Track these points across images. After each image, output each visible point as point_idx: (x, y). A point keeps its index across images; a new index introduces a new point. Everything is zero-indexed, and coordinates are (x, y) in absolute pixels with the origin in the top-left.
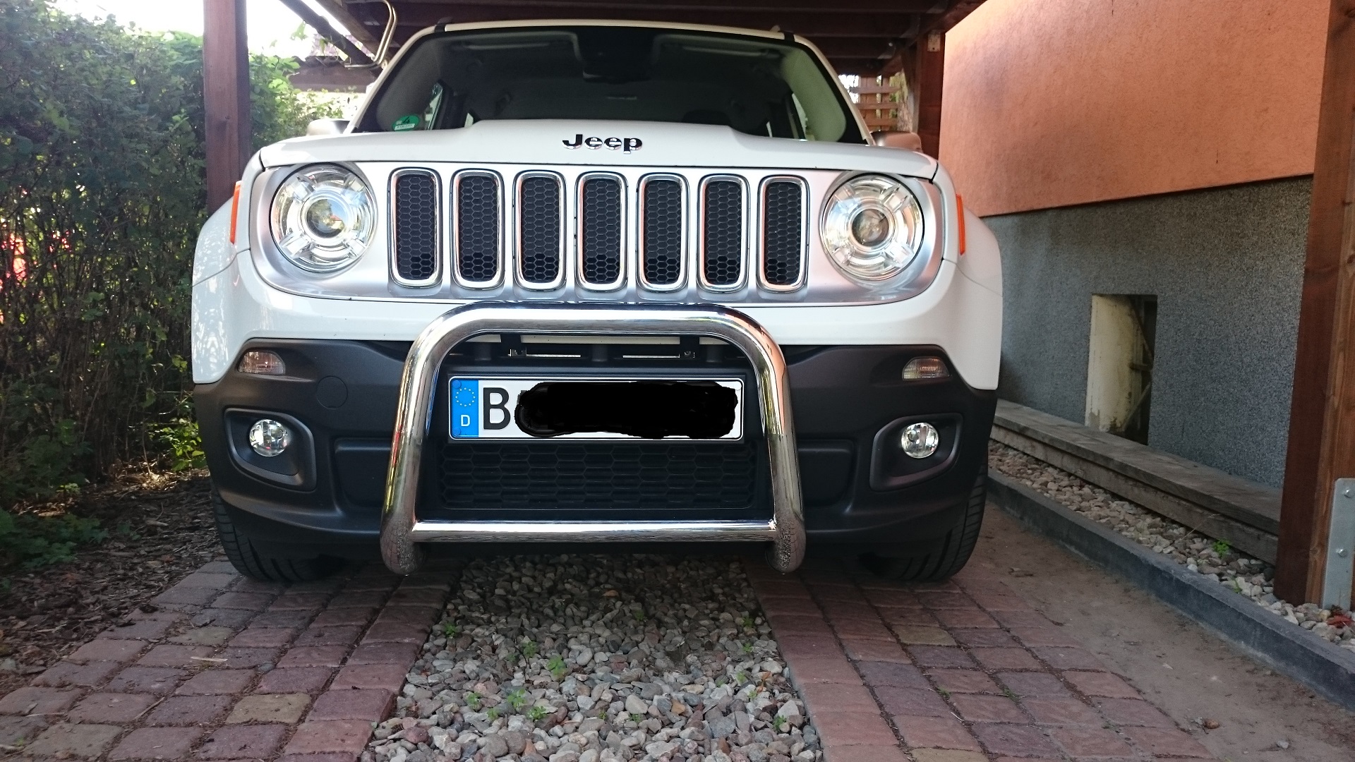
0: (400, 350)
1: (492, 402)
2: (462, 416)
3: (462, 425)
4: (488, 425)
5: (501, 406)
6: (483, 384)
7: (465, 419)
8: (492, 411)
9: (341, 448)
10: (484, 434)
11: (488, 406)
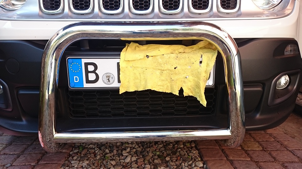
0: (42, 44)
1: (89, 70)
2: (75, 77)
3: (75, 81)
4: (88, 81)
5: (94, 72)
6: (84, 61)
7: (76, 79)
8: (89, 74)
9: (21, 92)
10: (86, 85)
11: (87, 72)
